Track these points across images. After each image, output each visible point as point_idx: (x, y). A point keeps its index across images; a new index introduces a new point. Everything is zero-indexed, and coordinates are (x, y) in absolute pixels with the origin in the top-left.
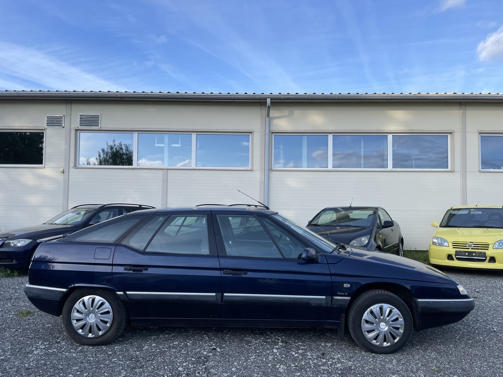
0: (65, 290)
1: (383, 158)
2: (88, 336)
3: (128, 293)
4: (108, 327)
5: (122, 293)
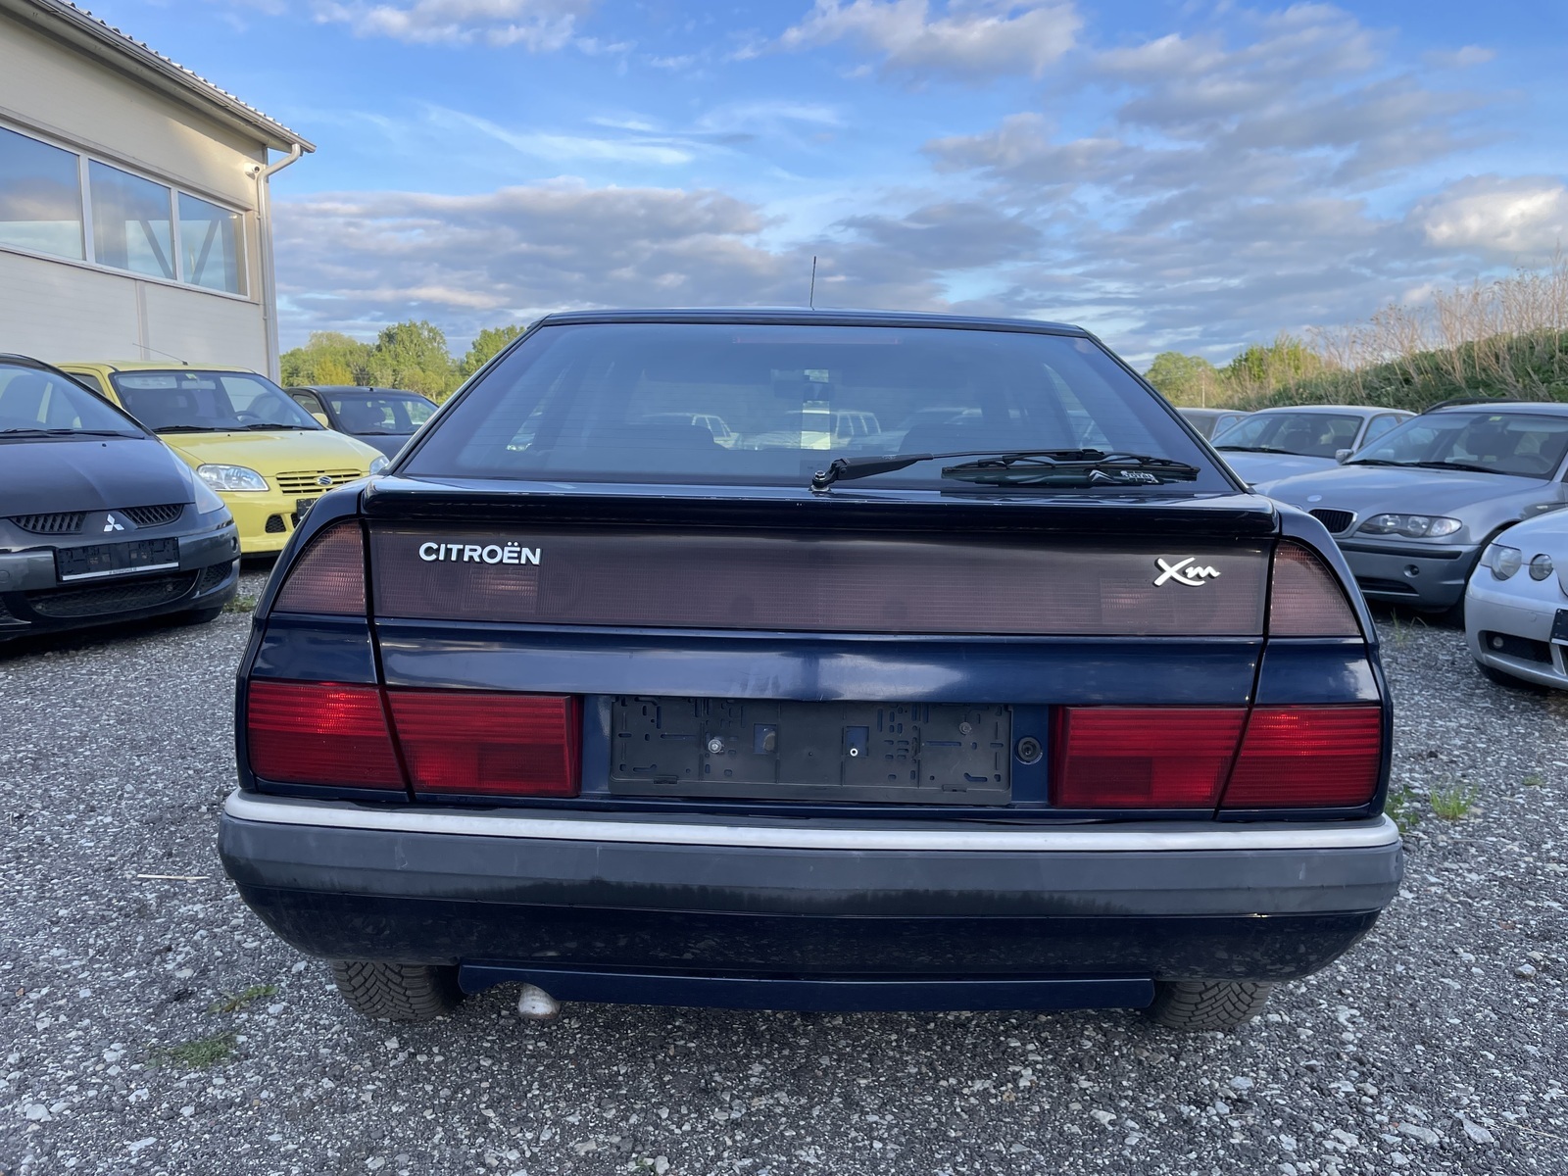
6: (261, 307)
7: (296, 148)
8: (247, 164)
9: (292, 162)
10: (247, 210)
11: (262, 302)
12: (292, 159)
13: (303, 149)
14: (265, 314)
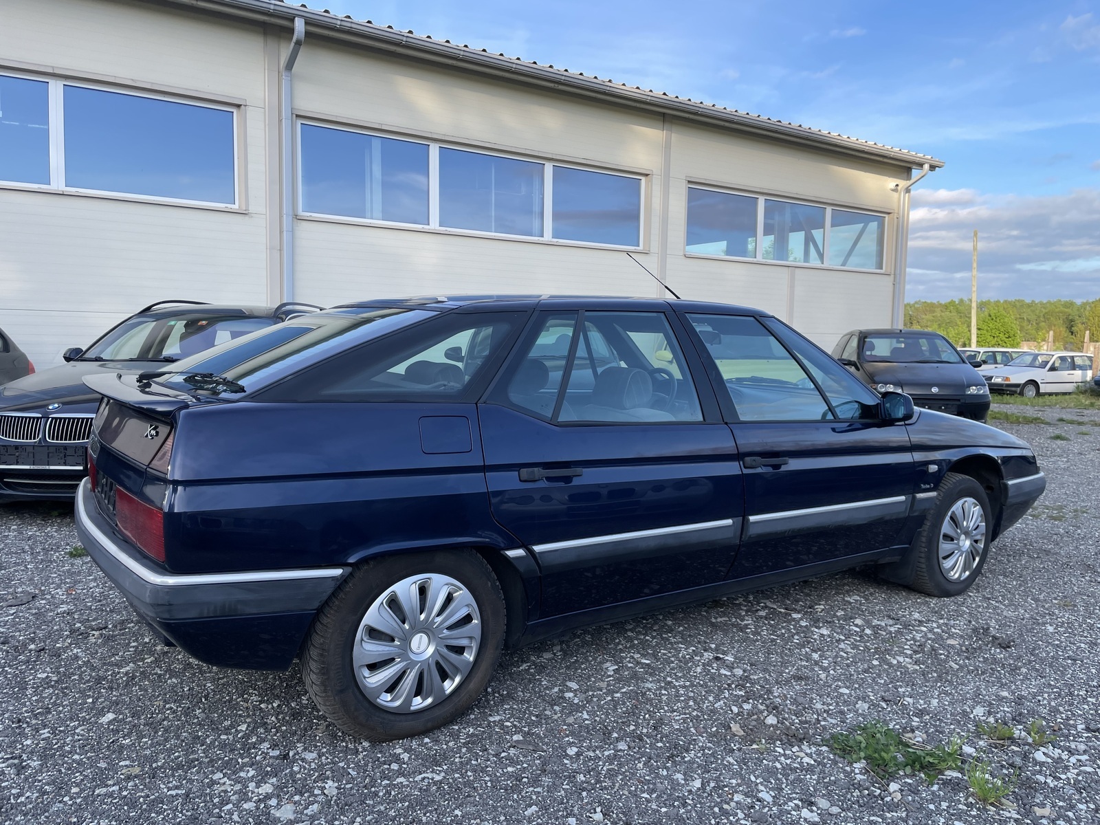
0: (337, 572)
1: (532, 210)
2: (412, 708)
3: (538, 548)
4: (468, 662)
5: (520, 552)
6: (892, 276)
7: (926, 167)
8: (890, 183)
9: (923, 177)
10: (889, 213)
11: (893, 273)
12: (922, 175)
13: (932, 168)
14: (894, 281)
